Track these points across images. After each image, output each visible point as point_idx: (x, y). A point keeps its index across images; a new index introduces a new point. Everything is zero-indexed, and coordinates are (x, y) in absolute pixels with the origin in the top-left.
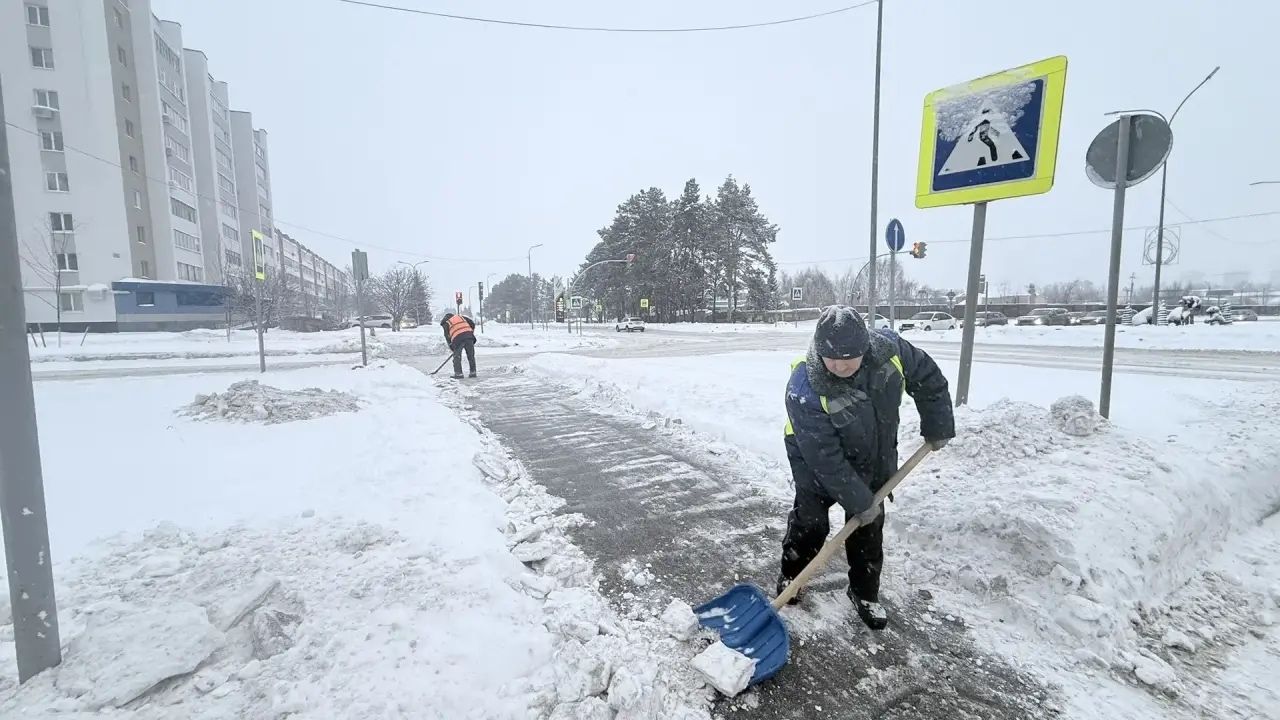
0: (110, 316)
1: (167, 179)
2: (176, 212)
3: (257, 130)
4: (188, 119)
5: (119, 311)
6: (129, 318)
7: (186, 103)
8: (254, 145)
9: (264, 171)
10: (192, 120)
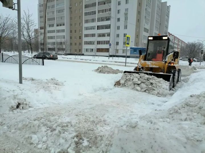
0: (128, 54)
1: (144, 23)
2: (145, 31)
3: (168, 6)
4: (151, 8)
5: (131, 54)
6: (132, 55)
7: (151, 4)
8: (166, 10)
9: (168, 17)
10: (152, 8)
